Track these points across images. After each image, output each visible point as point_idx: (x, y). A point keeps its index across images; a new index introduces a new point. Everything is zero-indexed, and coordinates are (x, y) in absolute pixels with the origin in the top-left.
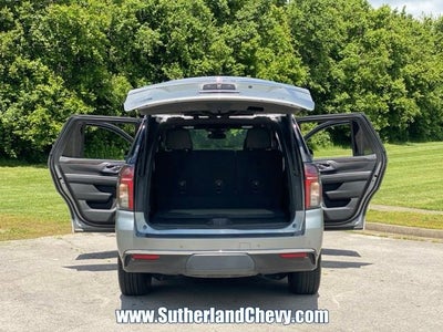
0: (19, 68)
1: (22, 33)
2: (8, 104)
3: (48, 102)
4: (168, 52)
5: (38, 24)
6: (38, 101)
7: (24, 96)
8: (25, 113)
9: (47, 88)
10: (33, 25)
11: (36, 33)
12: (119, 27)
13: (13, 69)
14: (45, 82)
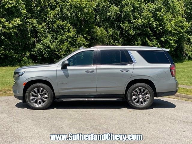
0: (58, 25)
1: (60, 11)
2: (53, 40)
3: (70, 40)
4: (123, 17)
5: (66, 7)
6: (66, 39)
7: (60, 37)
8: (60, 45)
9: (69, 34)
10: (63, 7)
11: (65, 10)
12: (101, 7)
13: (55, 26)
14: (69, 31)
